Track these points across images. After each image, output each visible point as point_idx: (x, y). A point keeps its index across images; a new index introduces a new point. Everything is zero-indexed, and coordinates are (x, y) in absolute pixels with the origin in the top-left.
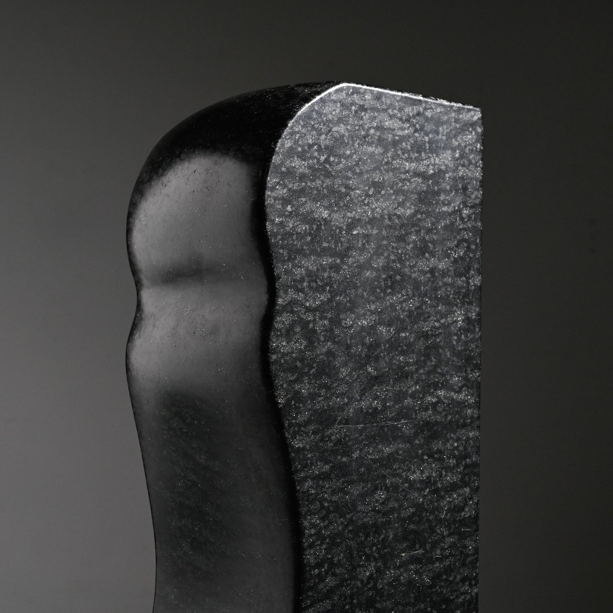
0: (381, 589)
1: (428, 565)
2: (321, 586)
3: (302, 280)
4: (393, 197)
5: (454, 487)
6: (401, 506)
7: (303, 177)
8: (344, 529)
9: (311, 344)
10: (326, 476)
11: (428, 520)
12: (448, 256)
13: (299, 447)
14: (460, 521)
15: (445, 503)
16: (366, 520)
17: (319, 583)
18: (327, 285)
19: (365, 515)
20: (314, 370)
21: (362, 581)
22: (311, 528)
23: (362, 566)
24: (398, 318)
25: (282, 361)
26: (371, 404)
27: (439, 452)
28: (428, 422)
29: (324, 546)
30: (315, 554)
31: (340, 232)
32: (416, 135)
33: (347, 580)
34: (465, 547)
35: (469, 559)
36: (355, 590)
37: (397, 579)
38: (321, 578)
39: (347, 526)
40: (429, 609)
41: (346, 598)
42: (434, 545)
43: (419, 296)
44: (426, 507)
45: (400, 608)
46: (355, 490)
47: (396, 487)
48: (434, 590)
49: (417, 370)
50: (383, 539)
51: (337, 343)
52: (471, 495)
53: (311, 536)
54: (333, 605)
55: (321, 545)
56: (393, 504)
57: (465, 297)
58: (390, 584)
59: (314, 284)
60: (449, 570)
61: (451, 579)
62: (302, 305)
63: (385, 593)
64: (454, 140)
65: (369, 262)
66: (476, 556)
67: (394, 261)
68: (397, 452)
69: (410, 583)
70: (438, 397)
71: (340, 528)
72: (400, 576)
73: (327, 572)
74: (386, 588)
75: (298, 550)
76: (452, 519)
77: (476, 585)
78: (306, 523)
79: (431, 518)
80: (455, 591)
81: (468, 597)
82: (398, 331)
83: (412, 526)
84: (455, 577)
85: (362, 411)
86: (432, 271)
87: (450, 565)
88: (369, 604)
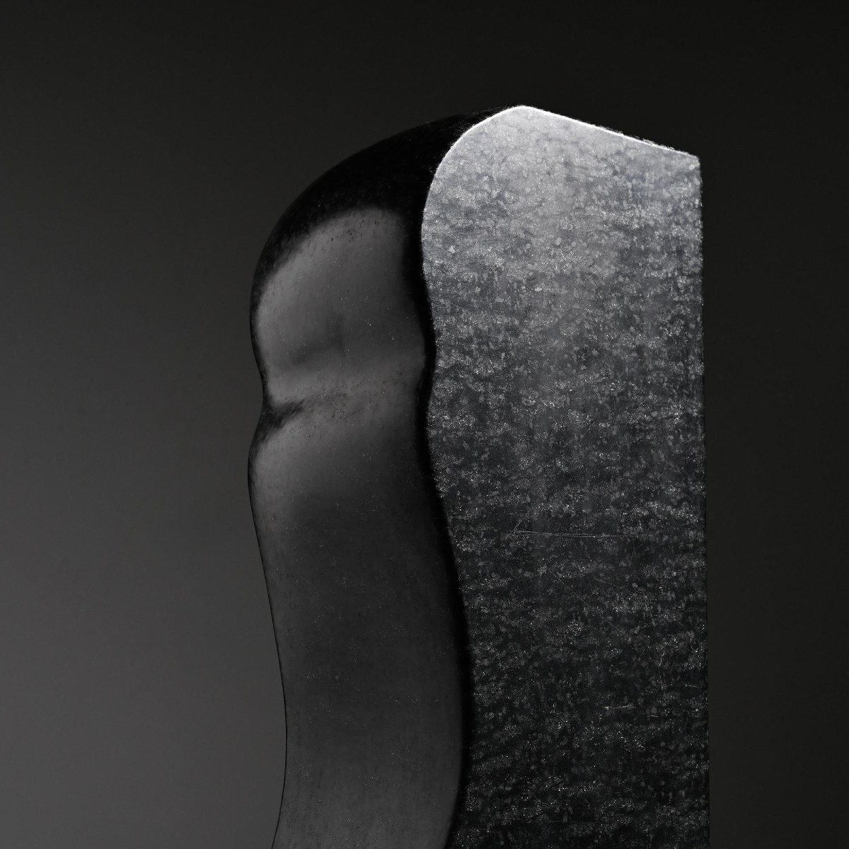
0: (578, 749)
1: (641, 726)
2: (497, 735)
3: (470, 340)
4: (587, 252)
5: (673, 629)
6: (603, 644)
7: (469, 213)
8: (527, 665)
9: (482, 423)
10: (502, 593)
11: (639, 667)
12: (660, 334)
13: (467, 552)
14: (682, 674)
15: (662, 647)
16: (557, 656)
17: (494, 731)
18: (502, 350)
19: (555, 649)
20: (486, 456)
21: (553, 736)
22: (484, 658)
23: (553, 716)
24: (597, 405)
25: (444, 439)
26: (561, 508)
27: (652, 580)
28: (637, 540)
29: (501, 684)
30: (489, 692)
31: (519, 287)
32: (616, 178)
33: (532, 732)
34: (689, 708)
35: (696, 725)
36: (543, 747)
37: (599, 739)
38: (498, 725)
39: (531, 661)
40: (643, 784)
41: (530, 756)
42: (649, 701)
43: (623, 378)
44: (636, 649)
45: (604, 777)
46: (542, 617)
47: (596, 620)
48: (649, 759)
49: (622, 473)
50: (580, 685)
51: (517, 425)
52: (696, 641)
53: (483, 668)
54: (514, 762)
55: (497, 681)
56: (592, 640)
57: (682, 387)
58: (590, 744)
59: (485, 348)
60: (669, 736)
61: (672, 747)
62: (469, 372)
63: (584, 755)
64: (664, 190)
65: (556, 327)
66: (704, 722)
67: (589, 331)
68: (597, 574)
69: (617, 746)
70: (650, 510)
71: (523, 663)
72: (604, 735)
73: (505, 718)
74: (585, 748)
75: (466, 685)
76: (671, 670)
77: (705, 759)
78: (477, 651)
79: (644, 664)
80: (678, 764)
81: (695, 775)
82: (596, 420)
83: (618, 672)
84: (677, 746)
85: (550, 516)
86: (639, 350)
87: (670, 729)
88: (563, 767)
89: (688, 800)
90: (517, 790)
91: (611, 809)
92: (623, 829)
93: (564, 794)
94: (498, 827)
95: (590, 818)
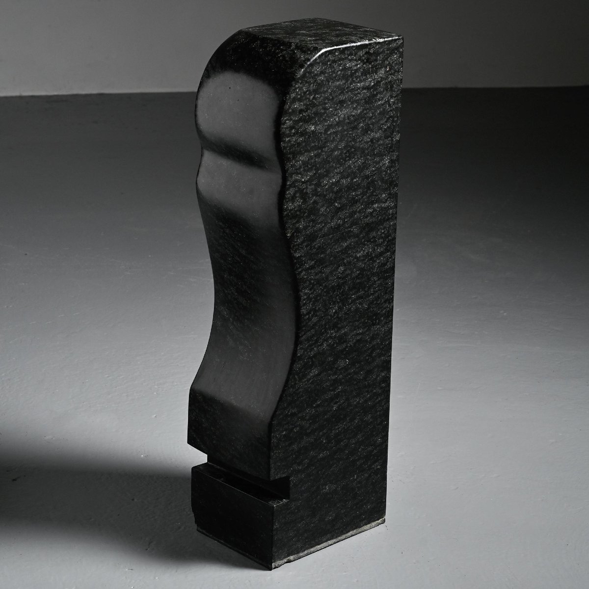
0: (341, 317)
1: (366, 299)
3: (300, 167)
4: (351, 106)
5: (381, 254)
6: (352, 272)
7: (301, 111)
9: (305, 201)
10: (312, 267)
11: (367, 275)
12: (381, 129)
13: (298, 256)
14: (384, 271)
15: (376, 264)
16: (333, 284)
17: (308, 322)
18: (313, 166)
19: (333, 281)
20: (306, 214)
21: (331, 316)
22: (304, 296)
23: (331, 308)
24: (352, 172)
25: (290, 214)
26: (337, 223)
27: (374, 237)
28: (368, 223)
29: (311, 303)
31: (321, 135)
32: (364, 66)
33: (323, 317)
34: (387, 284)
36: (327, 321)
37: (349, 310)
38: (309, 319)
39: (323, 290)
40: (366, 321)
41: (322, 326)
42: (369, 288)
43: (364, 156)
44: (366, 268)
45: (351, 324)
46: (327, 270)
47: (349, 263)
48: (369, 310)
49: (362, 197)
50: (342, 292)
51: (319, 196)
53: (304, 300)
54: (316, 331)
56: (348, 272)
57: (390, 149)
58: (346, 313)
59: (306, 168)
60: (378, 298)
61: (379, 302)
62: (300, 181)
63: (343, 319)
64: (386, 61)
65: (336, 147)
67: (351, 141)
68: (350, 244)
69: (356, 310)
70: (374, 208)
71: (320, 292)
72: (351, 307)
73: (312, 316)
74: (344, 316)
75: (298, 308)
76: (380, 271)
78: (302, 294)
79: (368, 273)
82: (352, 179)
83: (358, 281)
84: (381, 301)
85: (332, 228)
86: (372, 141)
87: (378, 295)
88: (335, 326)
89: (385, 320)
90: (317, 341)
91: (353, 335)
92: (358, 341)
93: (335, 337)
94: (310, 358)
95: (345, 341)
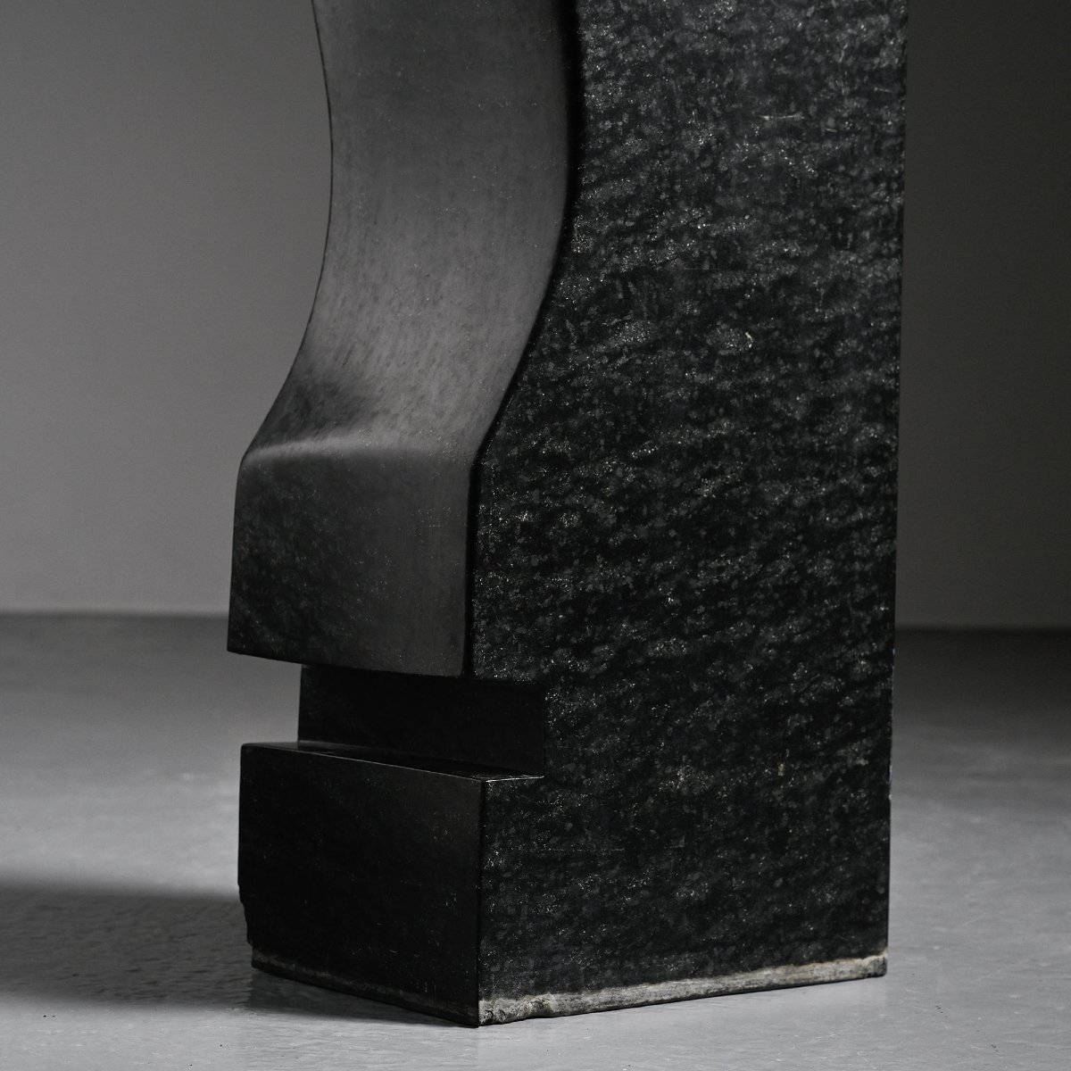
0: (726, 172)
1: (812, 144)
2: (616, 152)
5: (860, 11)
6: (763, 30)
8: (658, 57)
11: (813, 64)
14: (872, 74)
15: (844, 36)
16: (699, 46)
17: (612, 146)
19: (696, 36)
21: (691, 154)
22: (597, 46)
23: (692, 127)
29: (622, 82)
30: (605, 93)
33: (662, 149)
34: (879, 120)
35: (888, 143)
36: (678, 168)
37: (755, 159)
38: (617, 138)
39: (663, 52)
40: (813, 221)
41: (661, 180)
42: (824, 109)
44: (809, 38)
45: (761, 211)
48: (822, 189)
50: (730, 85)
52: (892, 29)
53: (597, 60)
54: (639, 189)
55: (616, 78)
56: (749, 25)
58: (742, 167)
60: (850, 157)
61: (854, 173)
63: (733, 182)
66: (900, 140)
69: (779, 170)
71: (652, 54)
72: (761, 154)
73: (626, 129)
74: (735, 172)
75: (574, 84)
76: (856, 68)
77: (900, 189)
78: (588, 36)
79: (819, 59)
80: (862, 196)
81: (885, 210)
83: (782, 70)
84: (862, 171)
87: (852, 149)
88: (704, 197)
89: (875, 244)
90: (641, 227)
91: (768, 254)
92: (784, 281)
93: (706, 232)
94: (615, 275)
95: (739, 266)
